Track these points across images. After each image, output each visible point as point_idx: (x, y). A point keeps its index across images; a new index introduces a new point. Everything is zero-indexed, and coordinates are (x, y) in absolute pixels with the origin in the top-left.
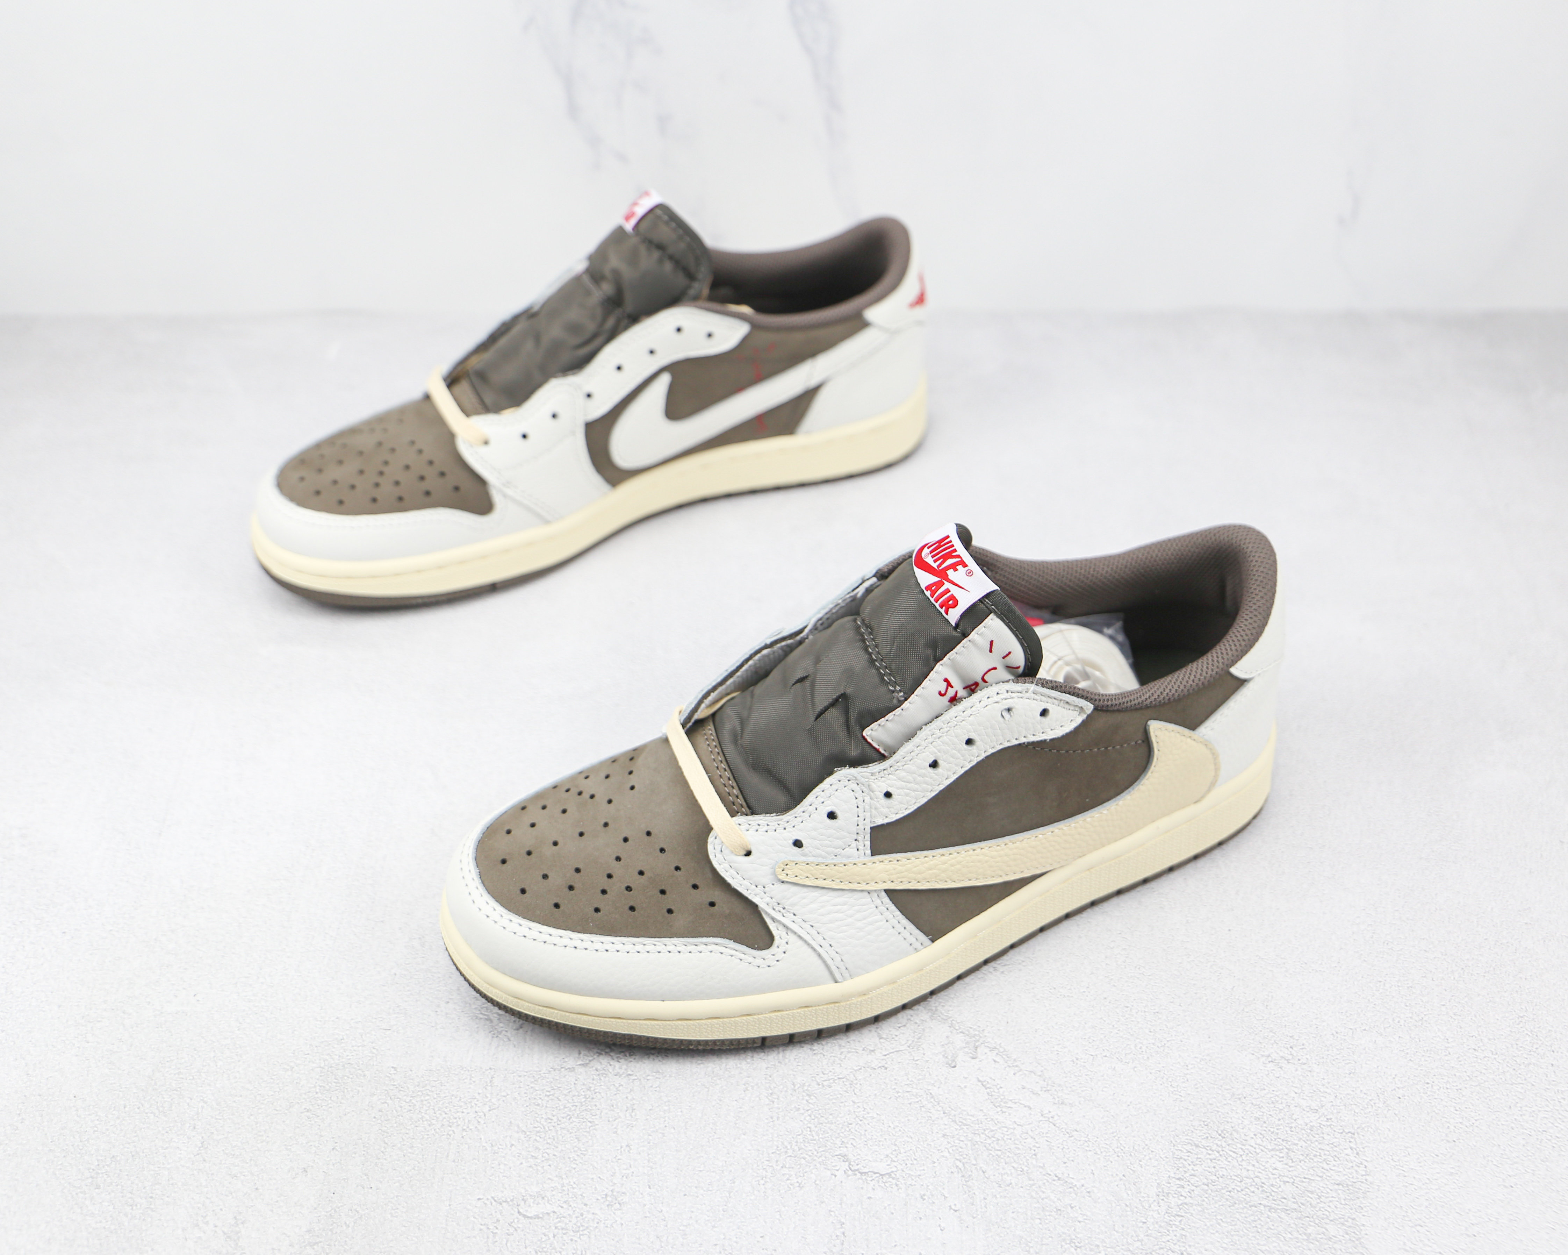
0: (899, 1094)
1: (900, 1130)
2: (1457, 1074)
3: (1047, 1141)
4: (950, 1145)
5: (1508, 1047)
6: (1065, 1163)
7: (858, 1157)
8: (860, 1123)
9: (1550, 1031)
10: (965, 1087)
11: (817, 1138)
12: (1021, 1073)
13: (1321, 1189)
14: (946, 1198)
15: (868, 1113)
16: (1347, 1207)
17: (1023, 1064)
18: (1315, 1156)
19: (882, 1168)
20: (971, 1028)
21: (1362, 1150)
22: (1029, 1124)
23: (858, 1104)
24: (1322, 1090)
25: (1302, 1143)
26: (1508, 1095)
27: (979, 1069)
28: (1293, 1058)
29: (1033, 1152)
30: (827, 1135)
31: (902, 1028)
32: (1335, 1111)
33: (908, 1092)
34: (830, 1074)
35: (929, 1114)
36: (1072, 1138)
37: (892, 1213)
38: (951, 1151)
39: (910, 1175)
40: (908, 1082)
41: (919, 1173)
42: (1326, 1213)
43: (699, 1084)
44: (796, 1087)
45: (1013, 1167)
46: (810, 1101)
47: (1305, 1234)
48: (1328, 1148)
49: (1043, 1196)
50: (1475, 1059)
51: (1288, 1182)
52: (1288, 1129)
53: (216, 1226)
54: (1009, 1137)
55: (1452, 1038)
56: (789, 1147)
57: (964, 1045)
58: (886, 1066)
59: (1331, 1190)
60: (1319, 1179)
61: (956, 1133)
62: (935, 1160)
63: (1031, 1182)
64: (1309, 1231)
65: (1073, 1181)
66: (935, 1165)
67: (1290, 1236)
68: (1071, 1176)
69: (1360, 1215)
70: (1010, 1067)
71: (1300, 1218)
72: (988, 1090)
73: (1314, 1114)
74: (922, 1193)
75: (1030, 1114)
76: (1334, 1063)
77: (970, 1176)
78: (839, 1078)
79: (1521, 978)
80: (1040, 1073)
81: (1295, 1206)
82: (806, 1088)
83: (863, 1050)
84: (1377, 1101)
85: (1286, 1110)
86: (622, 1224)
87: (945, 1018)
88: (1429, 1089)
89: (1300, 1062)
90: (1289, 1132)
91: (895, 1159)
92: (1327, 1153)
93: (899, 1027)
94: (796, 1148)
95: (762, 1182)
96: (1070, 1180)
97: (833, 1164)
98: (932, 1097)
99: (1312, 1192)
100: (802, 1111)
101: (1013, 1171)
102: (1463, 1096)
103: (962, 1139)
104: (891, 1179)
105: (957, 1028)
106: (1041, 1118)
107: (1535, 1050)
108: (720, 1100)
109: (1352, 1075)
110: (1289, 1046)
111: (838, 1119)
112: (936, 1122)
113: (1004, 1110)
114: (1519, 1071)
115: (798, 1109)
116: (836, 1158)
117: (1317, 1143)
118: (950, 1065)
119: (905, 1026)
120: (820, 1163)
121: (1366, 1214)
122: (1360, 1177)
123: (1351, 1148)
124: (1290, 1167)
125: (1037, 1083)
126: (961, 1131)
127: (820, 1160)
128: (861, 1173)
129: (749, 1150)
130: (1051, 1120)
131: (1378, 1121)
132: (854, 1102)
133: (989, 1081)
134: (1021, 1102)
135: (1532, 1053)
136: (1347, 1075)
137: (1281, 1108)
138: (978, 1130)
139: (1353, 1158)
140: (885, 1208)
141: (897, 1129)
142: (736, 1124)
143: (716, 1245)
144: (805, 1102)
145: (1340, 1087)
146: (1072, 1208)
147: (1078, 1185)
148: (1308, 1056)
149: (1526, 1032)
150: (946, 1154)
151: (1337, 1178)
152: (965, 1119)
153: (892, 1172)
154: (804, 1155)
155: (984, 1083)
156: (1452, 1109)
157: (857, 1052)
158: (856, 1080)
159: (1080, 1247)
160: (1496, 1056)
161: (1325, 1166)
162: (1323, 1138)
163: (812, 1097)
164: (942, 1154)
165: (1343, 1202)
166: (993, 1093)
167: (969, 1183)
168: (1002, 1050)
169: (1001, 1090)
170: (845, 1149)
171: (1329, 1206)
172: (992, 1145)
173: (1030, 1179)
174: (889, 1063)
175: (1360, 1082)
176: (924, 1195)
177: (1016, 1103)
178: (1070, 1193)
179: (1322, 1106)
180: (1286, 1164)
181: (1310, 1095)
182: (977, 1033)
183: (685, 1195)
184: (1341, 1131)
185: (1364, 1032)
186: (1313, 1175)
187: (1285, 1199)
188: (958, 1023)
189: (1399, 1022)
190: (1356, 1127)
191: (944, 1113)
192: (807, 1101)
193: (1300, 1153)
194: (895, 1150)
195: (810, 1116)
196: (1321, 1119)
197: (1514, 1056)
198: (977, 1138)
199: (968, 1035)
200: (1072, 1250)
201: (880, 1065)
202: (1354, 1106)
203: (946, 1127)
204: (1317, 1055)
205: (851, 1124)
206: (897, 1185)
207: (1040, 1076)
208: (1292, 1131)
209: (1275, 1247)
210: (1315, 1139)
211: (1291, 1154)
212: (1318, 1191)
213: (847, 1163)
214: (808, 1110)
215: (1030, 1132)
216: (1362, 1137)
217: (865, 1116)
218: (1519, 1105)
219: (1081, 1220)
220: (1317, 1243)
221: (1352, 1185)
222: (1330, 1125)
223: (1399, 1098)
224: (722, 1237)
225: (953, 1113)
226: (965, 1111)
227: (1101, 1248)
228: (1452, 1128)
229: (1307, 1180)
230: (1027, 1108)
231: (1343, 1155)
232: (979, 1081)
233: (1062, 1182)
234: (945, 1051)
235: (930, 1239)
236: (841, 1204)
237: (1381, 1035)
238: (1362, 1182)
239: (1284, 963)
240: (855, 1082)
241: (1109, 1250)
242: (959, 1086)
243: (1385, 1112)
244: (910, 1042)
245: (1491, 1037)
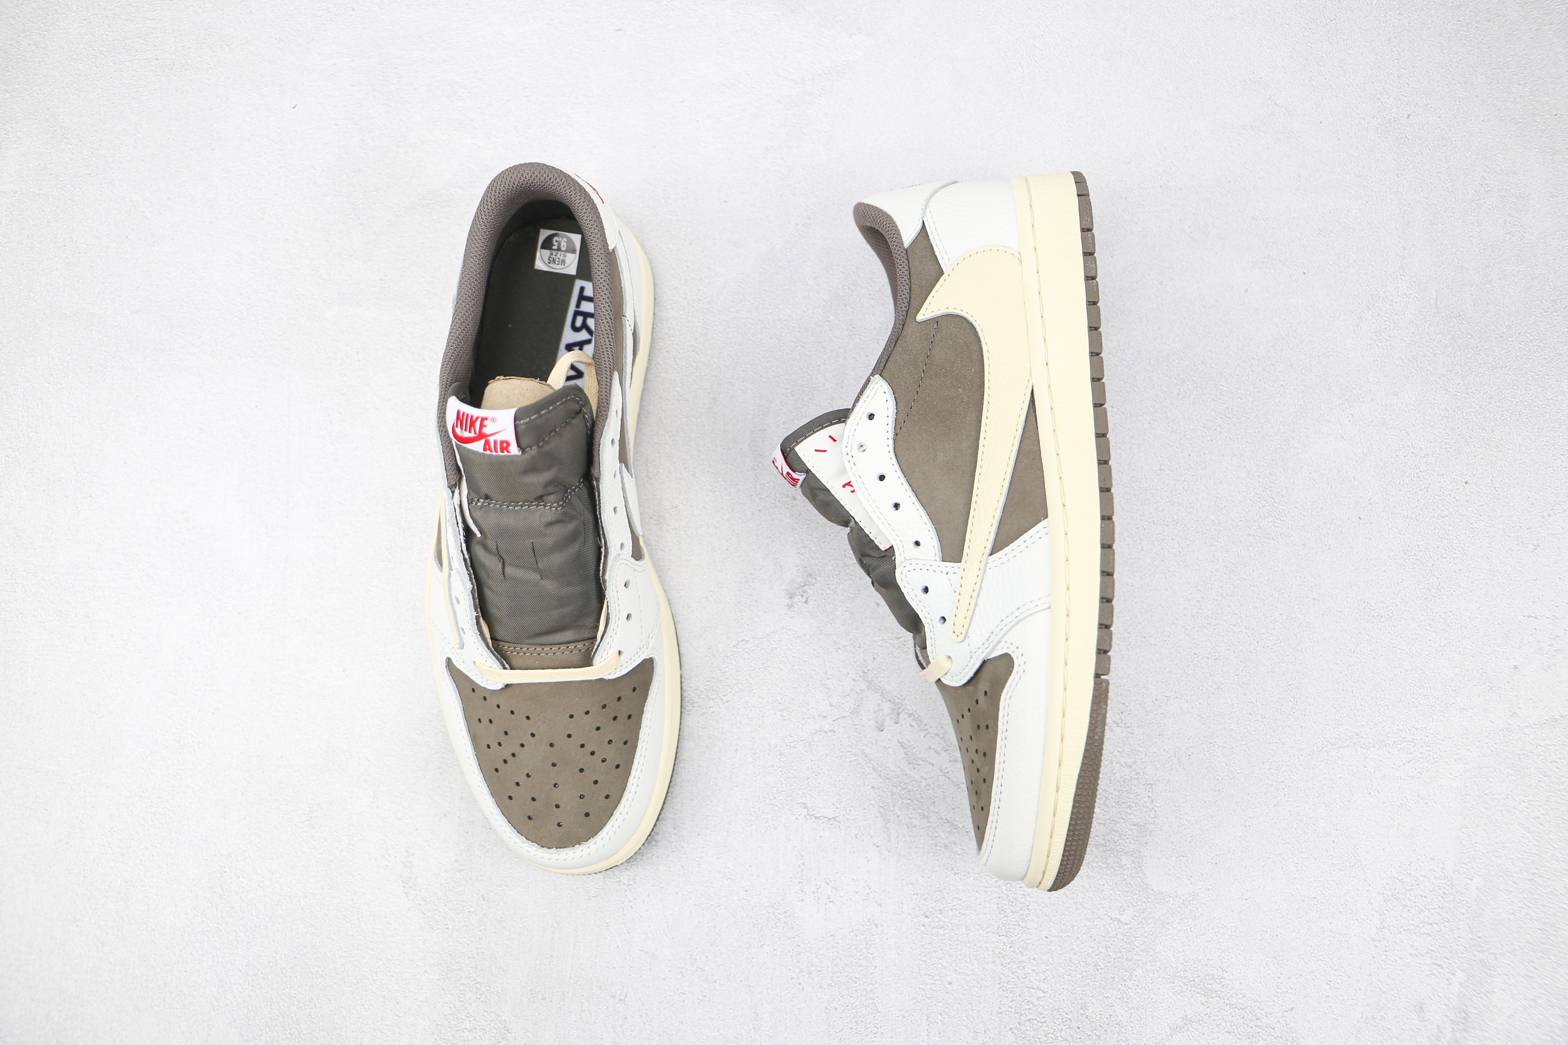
0: (843, 754)
1: (843, 784)
2: (1234, 735)
3: (943, 792)
4: (876, 795)
5: (1274, 712)
6: (953, 809)
7: (814, 805)
8: (816, 777)
9: (1307, 697)
10: (889, 747)
11: (786, 789)
12: (929, 736)
13: (1123, 829)
14: (871, 836)
15: (821, 769)
16: (1137, 843)
17: (931, 728)
18: (1123, 803)
19: (829, 813)
20: (896, 697)
21: (1156, 798)
22: (932, 778)
23: (815, 762)
24: (1137, 749)
25: (1116, 793)
26: (1264, 752)
27: (900, 732)
28: (1121, 722)
29: (932, 801)
30: (793, 787)
31: (847, 697)
32: (1143, 767)
33: (849, 752)
34: (795, 736)
35: (863, 770)
36: (960, 790)
37: (836, 848)
38: (876, 799)
39: (849, 819)
40: (850, 744)
41: (854, 817)
42: (1123, 847)
43: (704, 745)
44: (772, 748)
45: (918, 813)
46: (781, 760)
47: (1106, 863)
48: (1133, 796)
49: (937, 835)
50: (1249, 722)
51: (1101, 823)
52: (1108, 781)
53: (396, 857)
54: (916, 789)
55: (1237, 704)
56: (767, 797)
57: (890, 712)
58: (835, 730)
59: (1129, 830)
60: (1122, 821)
61: (881, 785)
62: (866, 807)
63: (929, 824)
64: (1109, 861)
65: (957, 823)
66: (865, 811)
67: (1096, 865)
68: (957, 819)
69: (1145, 849)
70: (921, 730)
71: (1104, 851)
72: (905, 750)
73: (1128, 769)
74: (856, 833)
75: (933, 770)
76: (1149, 726)
77: (889, 819)
78: (801, 740)
79: (1298, 650)
80: (942, 736)
81: (1103, 842)
82: (778, 748)
83: (819, 716)
84: (1174, 758)
85: (1109, 766)
86: (658, 857)
87: (878, 688)
88: (1212, 748)
89: (1126, 725)
90: (1109, 784)
91: (839, 806)
92: (1131, 800)
93: (845, 696)
94: (772, 798)
95: (749, 824)
96: (956, 823)
97: (797, 810)
98: (866, 756)
99: (1116, 831)
100: (775, 768)
101: (918, 815)
102: (1234, 753)
103: (885, 790)
104: (835, 822)
105: (886, 697)
106: (940, 773)
107: (1292, 714)
108: (719, 759)
109: (1160, 737)
110: (1120, 712)
111: (801, 774)
112: (867, 777)
113: (915, 766)
114: (1277, 733)
115: (773, 766)
116: (798, 805)
117: (1126, 793)
118: (879, 729)
119: (848, 695)
120: (788, 809)
121: (1149, 848)
122: (1150, 819)
123: (1149, 797)
124: (1105, 812)
125: (940, 744)
126: (884, 784)
127: (788, 807)
128: (816, 817)
129: (740, 799)
130: (947, 775)
131: (1171, 774)
132: (812, 761)
133: (906, 742)
134: (928, 760)
135: (1290, 716)
136: (1157, 737)
137: (1106, 764)
138: (896, 783)
139: (1148, 804)
140: (831, 845)
141: (840, 783)
142: (730, 778)
143: (720, 872)
144: (778, 760)
145: (1150, 746)
146: (955, 844)
147: (961, 826)
148: (1132, 721)
149: (1290, 698)
150: (873, 802)
151: (1135, 820)
152: (888, 774)
153: (837, 816)
154: (777, 804)
155: (903, 744)
156: (1224, 764)
157: (814, 718)
158: (813, 741)
159: (957, 874)
160: (1264, 720)
161: (1129, 811)
162: (1131, 788)
163: (783, 756)
164: (870, 802)
165: (1135, 839)
166: (909, 753)
167: (888, 825)
168: (917, 716)
169: (914, 750)
170: (805, 799)
171: (1126, 842)
172: (905, 795)
173: (929, 822)
174: (837, 727)
175: (1165, 742)
176: (857, 834)
177: (923, 761)
178: (955, 833)
179: (1135, 762)
180: (1103, 809)
181: (1128, 753)
182: (900, 701)
183: (698, 834)
184: (1144, 783)
185: (1176, 699)
186: (1119, 818)
187: (1097, 836)
188: (887, 692)
189: (1202, 690)
190: (1155, 779)
191: (874, 769)
192: (779, 759)
193: (1114, 801)
194: (839, 800)
195: (781, 771)
196: (1133, 773)
197: (1277, 720)
198: (895, 790)
199: (893, 703)
200: (952, 875)
201: (830, 729)
202: (1157, 763)
203: (875, 780)
204: (1139, 720)
205: (809, 778)
206: (839, 827)
207: (942, 738)
208: (1111, 783)
209: (1084, 873)
210: (1125, 789)
211: (1108, 801)
212: (1120, 830)
213: (806, 810)
214: (780, 767)
215: (932, 785)
216: (1157, 788)
217: (819, 772)
218: (1270, 761)
219: (960, 853)
220: (1113, 870)
221: (1143, 826)
222: (1138, 778)
223: (1189, 755)
224: (724, 866)
225: (880, 769)
226: (888, 767)
227: (971, 874)
228: (1220, 779)
229: (1114, 822)
230: (931, 765)
231: (1142, 802)
232: (899, 742)
233: (950, 824)
234: (876, 717)
235: (859, 867)
236: (801, 841)
237: (1187, 702)
238: (1151, 824)
239: (1129, 638)
240: (813, 743)
241: (976, 875)
242: (885, 747)
243: (1177, 767)
244: (852, 709)
245: (1264, 703)
